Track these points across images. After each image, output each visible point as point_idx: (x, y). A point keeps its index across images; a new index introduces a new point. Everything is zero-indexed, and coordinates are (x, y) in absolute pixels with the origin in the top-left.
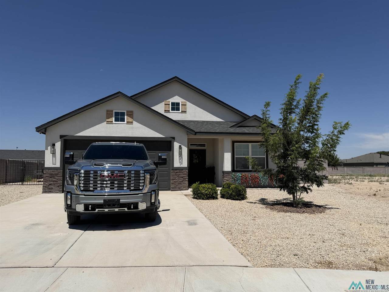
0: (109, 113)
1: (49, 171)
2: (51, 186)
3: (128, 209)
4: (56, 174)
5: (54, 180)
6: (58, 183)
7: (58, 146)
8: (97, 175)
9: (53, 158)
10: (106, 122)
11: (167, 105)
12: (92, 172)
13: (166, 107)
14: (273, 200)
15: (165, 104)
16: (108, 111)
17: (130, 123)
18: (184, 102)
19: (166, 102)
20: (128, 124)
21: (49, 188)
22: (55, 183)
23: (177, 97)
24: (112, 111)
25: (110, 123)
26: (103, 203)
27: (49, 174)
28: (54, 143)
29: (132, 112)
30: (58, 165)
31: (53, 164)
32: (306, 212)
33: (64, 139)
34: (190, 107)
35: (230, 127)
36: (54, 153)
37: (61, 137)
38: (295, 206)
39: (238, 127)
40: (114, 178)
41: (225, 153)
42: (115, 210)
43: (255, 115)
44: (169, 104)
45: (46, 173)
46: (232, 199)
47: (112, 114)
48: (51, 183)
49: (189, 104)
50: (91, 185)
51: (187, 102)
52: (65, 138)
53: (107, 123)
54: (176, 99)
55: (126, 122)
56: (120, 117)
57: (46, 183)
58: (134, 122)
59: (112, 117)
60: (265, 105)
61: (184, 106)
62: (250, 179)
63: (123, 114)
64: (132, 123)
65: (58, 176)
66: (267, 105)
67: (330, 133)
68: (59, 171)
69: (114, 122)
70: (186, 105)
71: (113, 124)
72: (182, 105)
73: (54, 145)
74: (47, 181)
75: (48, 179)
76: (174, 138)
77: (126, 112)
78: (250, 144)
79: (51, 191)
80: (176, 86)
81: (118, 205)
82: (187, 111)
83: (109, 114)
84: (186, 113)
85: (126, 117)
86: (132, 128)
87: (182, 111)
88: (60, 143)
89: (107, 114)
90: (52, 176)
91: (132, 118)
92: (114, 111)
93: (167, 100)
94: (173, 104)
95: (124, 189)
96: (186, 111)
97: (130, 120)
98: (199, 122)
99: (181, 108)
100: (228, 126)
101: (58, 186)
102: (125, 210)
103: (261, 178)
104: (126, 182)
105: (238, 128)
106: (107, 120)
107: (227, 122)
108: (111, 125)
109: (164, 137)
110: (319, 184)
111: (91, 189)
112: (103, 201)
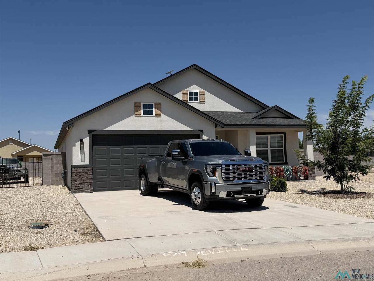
0: (137, 105)
1: (78, 169)
2: (81, 186)
3: (256, 195)
4: (86, 172)
5: (84, 178)
6: (88, 182)
7: (87, 141)
8: (235, 168)
9: (82, 155)
10: (134, 116)
11: (185, 95)
12: (231, 166)
13: (184, 97)
14: (313, 191)
15: (183, 94)
16: (136, 103)
17: (158, 116)
18: (203, 91)
19: (184, 91)
20: (156, 117)
21: (79, 187)
22: (85, 182)
23: (194, 86)
24: (140, 103)
25: (138, 116)
26: (241, 190)
27: (79, 172)
28: (82, 139)
29: (160, 104)
30: (87, 162)
31: (82, 162)
32: (359, 198)
33: (93, 135)
34: (209, 97)
35: (253, 118)
36: (82, 149)
37: (90, 132)
38: (343, 193)
39: (260, 118)
40: (247, 170)
41: (250, 146)
42: (247, 196)
43: (276, 106)
44: (187, 94)
45: (75, 171)
46: (277, 192)
47: (140, 107)
48: (80, 182)
49: (207, 93)
50: (231, 176)
51: (205, 92)
52: (93, 133)
53: (136, 116)
54: (194, 88)
55: (154, 115)
56: (148, 110)
57: (76, 182)
58: (163, 115)
59: (140, 110)
60: (309, 101)
61: (202, 96)
62: (275, 172)
63: (151, 106)
64: (160, 116)
65: (88, 174)
66: (311, 100)
67: (372, 128)
68: (88, 168)
69: (142, 115)
70: (204, 95)
71: (141, 117)
72: (200, 94)
73: (82, 141)
74: (76, 180)
75: (77, 178)
76: (202, 131)
77: (154, 104)
78: (269, 136)
79: (81, 191)
80: (194, 75)
81: (251, 191)
82: (206, 101)
83: (137, 107)
84: (204, 103)
85: (154, 109)
86: (161, 121)
87: (200, 101)
88: (88, 138)
89: (135, 106)
90: (81, 174)
91: (160, 110)
92: (142, 104)
93: (186, 90)
94: (191, 93)
95: (253, 179)
96: (204, 101)
97: (159, 112)
98: (218, 112)
99: (200, 98)
100: (250, 117)
101: (89, 185)
102: (254, 195)
103: (285, 171)
104: (254, 173)
105: (261, 120)
106: (136, 113)
107: (246, 112)
108: (140, 118)
109: (193, 130)
110: (364, 173)
111: (231, 179)
112: (241, 189)
